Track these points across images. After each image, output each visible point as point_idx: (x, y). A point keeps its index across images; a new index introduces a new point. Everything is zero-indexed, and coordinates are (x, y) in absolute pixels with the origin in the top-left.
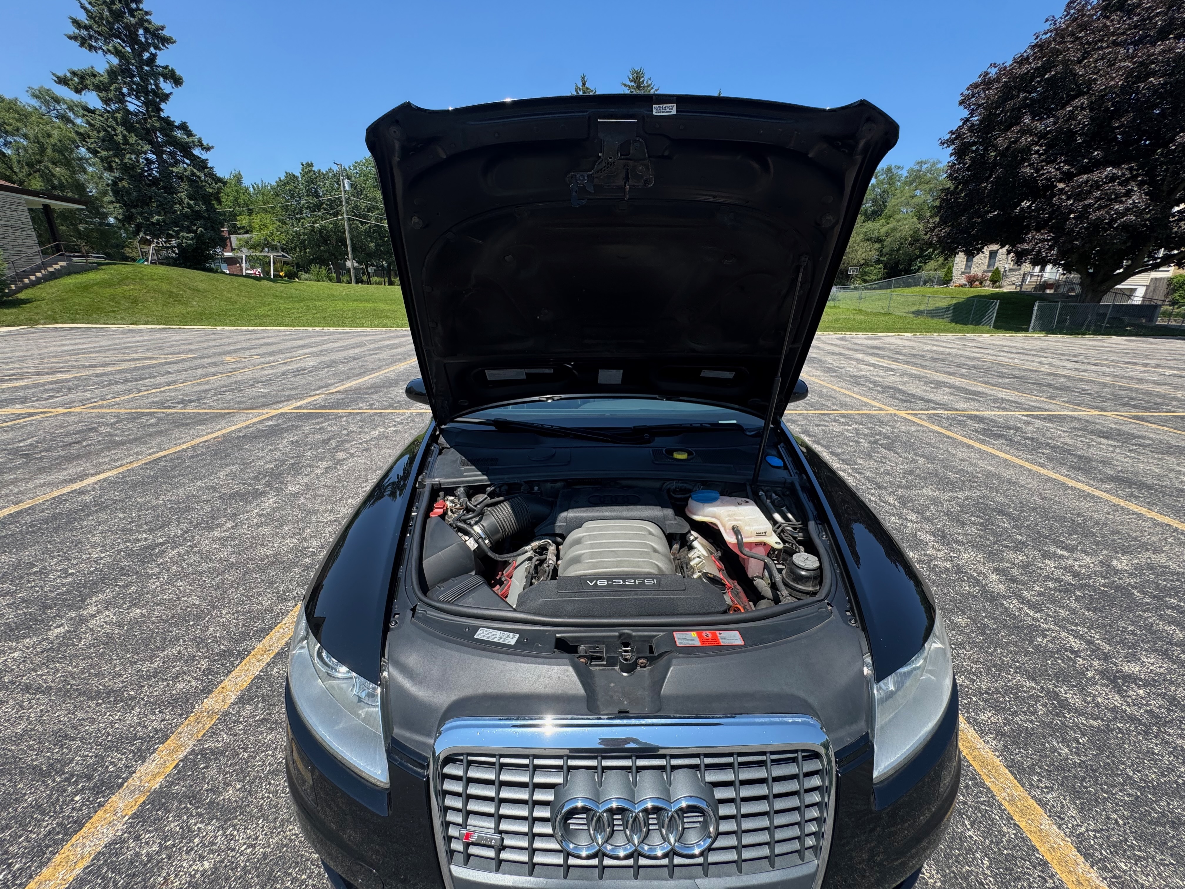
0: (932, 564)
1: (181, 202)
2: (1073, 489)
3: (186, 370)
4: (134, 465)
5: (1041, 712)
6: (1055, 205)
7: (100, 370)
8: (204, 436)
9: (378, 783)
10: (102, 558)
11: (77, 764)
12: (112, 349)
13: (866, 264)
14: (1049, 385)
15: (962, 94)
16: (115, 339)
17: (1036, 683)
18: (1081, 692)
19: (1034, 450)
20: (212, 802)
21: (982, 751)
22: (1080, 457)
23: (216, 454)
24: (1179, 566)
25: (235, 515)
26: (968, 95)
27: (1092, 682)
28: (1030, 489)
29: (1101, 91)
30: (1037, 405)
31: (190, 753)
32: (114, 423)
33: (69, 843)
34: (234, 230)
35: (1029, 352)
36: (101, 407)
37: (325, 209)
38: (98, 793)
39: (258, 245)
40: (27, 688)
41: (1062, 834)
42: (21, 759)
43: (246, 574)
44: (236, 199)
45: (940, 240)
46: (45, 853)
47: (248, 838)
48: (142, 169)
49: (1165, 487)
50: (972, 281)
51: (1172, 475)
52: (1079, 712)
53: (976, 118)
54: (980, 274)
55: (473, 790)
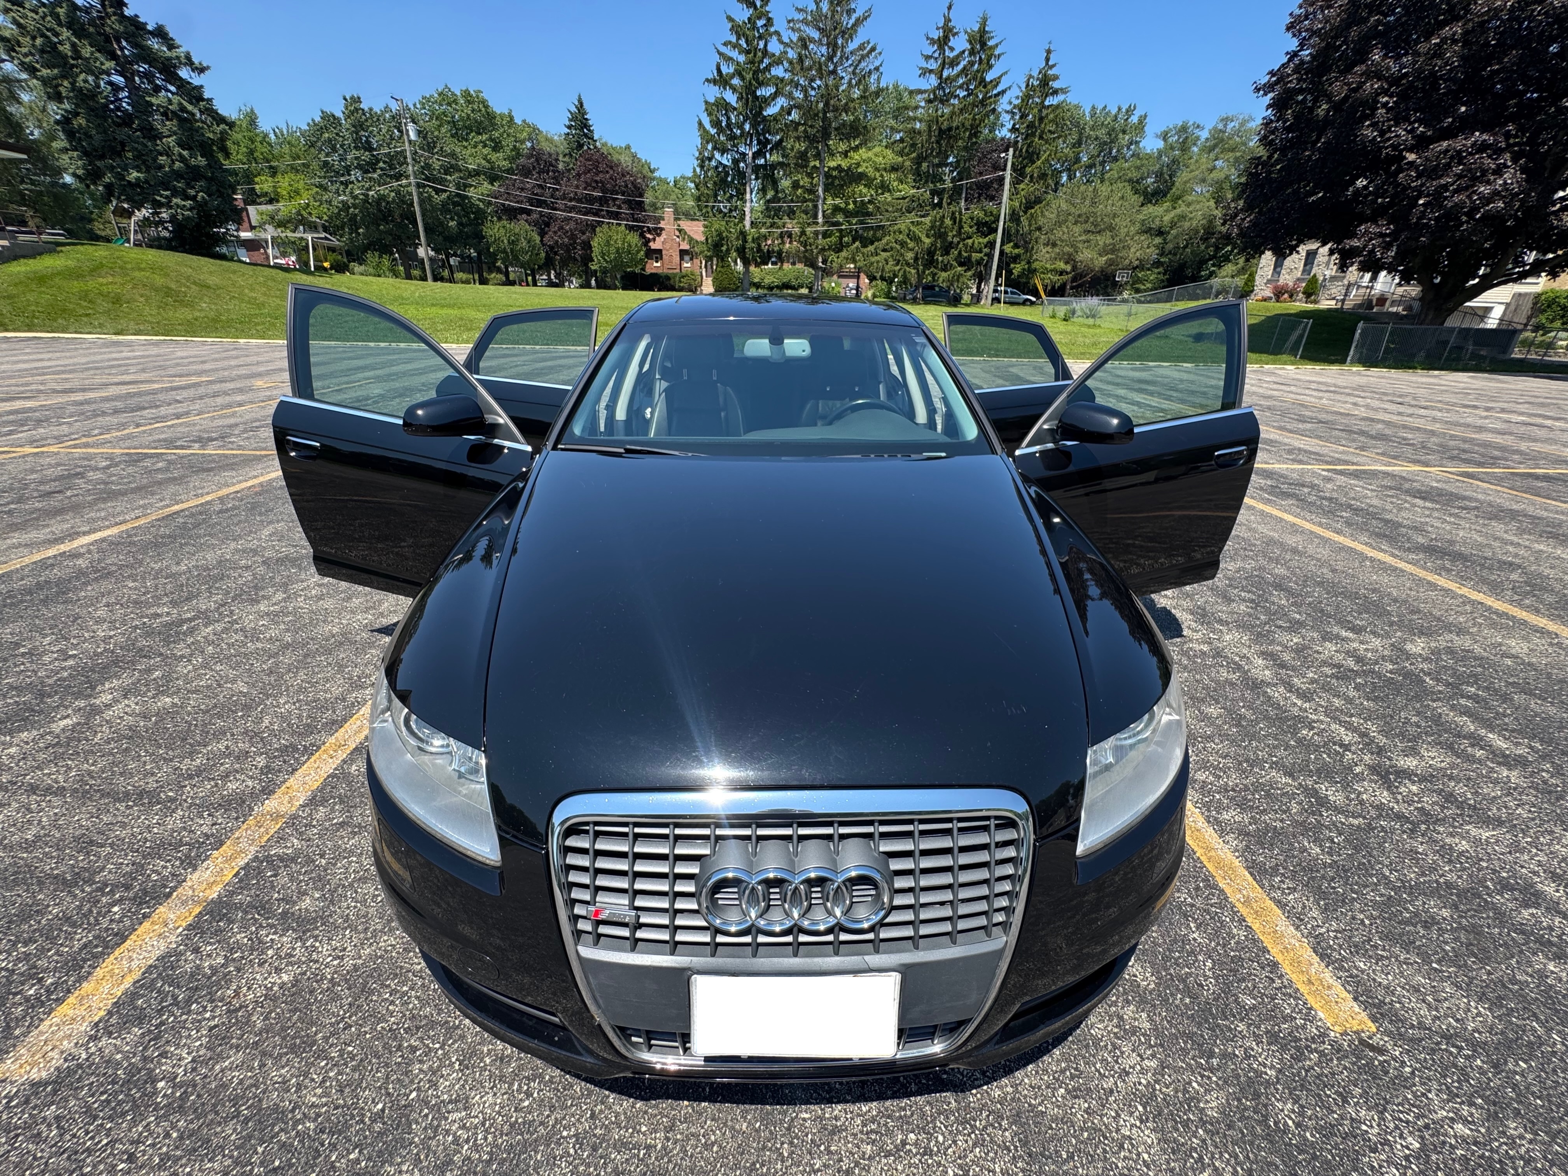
0: (1185, 647)
1: (168, 153)
2: (1372, 560)
3: (201, 398)
4: (142, 522)
5: (1294, 810)
6: (1401, 184)
7: (79, 397)
8: (234, 484)
9: (488, 862)
10: (111, 637)
11: (110, 872)
12: (91, 368)
13: (1141, 267)
14: (1362, 433)
15: (1291, 14)
16: (94, 354)
17: (1294, 779)
18: (1344, 788)
19: (1330, 513)
20: (285, 913)
21: (1220, 852)
22: (1387, 522)
23: (253, 508)
24: (1485, 650)
25: (285, 585)
26: (1300, 16)
27: (1360, 778)
28: (1318, 560)
29: (1483, 14)
30: (1344, 457)
31: (253, 860)
32: (108, 467)
33: (112, 957)
34: (252, 198)
35: (1342, 390)
36: (86, 445)
37: (382, 169)
38: (140, 904)
39: (288, 222)
40: (33, 789)
41: (1299, 934)
42: (36, 868)
43: (306, 656)
44: (251, 152)
45: (1242, 234)
46: (83, 967)
47: (334, 950)
48: (106, 97)
49: (1486, 558)
50: (1279, 293)
51: (1497, 544)
52: (1338, 810)
53: (1308, 52)
54: (1291, 284)
55: (603, 863)
